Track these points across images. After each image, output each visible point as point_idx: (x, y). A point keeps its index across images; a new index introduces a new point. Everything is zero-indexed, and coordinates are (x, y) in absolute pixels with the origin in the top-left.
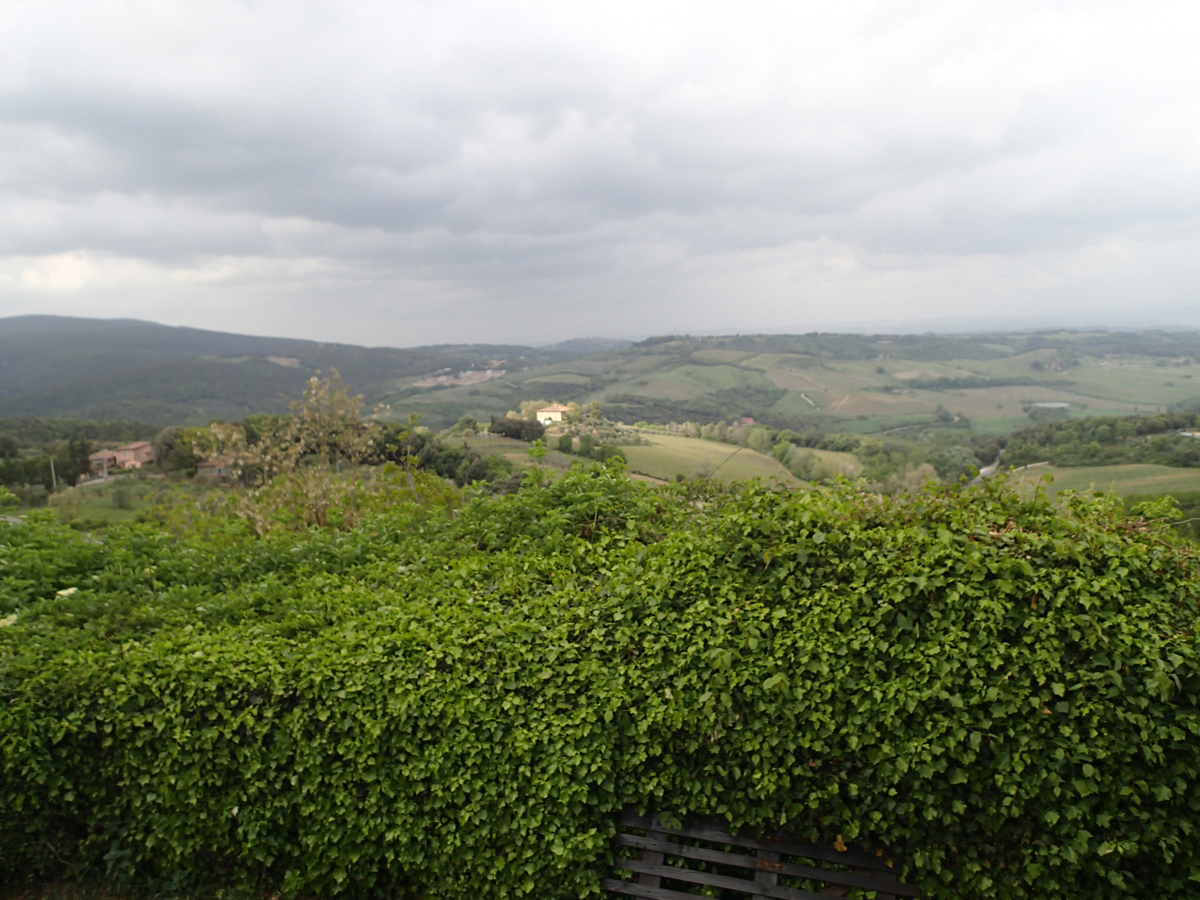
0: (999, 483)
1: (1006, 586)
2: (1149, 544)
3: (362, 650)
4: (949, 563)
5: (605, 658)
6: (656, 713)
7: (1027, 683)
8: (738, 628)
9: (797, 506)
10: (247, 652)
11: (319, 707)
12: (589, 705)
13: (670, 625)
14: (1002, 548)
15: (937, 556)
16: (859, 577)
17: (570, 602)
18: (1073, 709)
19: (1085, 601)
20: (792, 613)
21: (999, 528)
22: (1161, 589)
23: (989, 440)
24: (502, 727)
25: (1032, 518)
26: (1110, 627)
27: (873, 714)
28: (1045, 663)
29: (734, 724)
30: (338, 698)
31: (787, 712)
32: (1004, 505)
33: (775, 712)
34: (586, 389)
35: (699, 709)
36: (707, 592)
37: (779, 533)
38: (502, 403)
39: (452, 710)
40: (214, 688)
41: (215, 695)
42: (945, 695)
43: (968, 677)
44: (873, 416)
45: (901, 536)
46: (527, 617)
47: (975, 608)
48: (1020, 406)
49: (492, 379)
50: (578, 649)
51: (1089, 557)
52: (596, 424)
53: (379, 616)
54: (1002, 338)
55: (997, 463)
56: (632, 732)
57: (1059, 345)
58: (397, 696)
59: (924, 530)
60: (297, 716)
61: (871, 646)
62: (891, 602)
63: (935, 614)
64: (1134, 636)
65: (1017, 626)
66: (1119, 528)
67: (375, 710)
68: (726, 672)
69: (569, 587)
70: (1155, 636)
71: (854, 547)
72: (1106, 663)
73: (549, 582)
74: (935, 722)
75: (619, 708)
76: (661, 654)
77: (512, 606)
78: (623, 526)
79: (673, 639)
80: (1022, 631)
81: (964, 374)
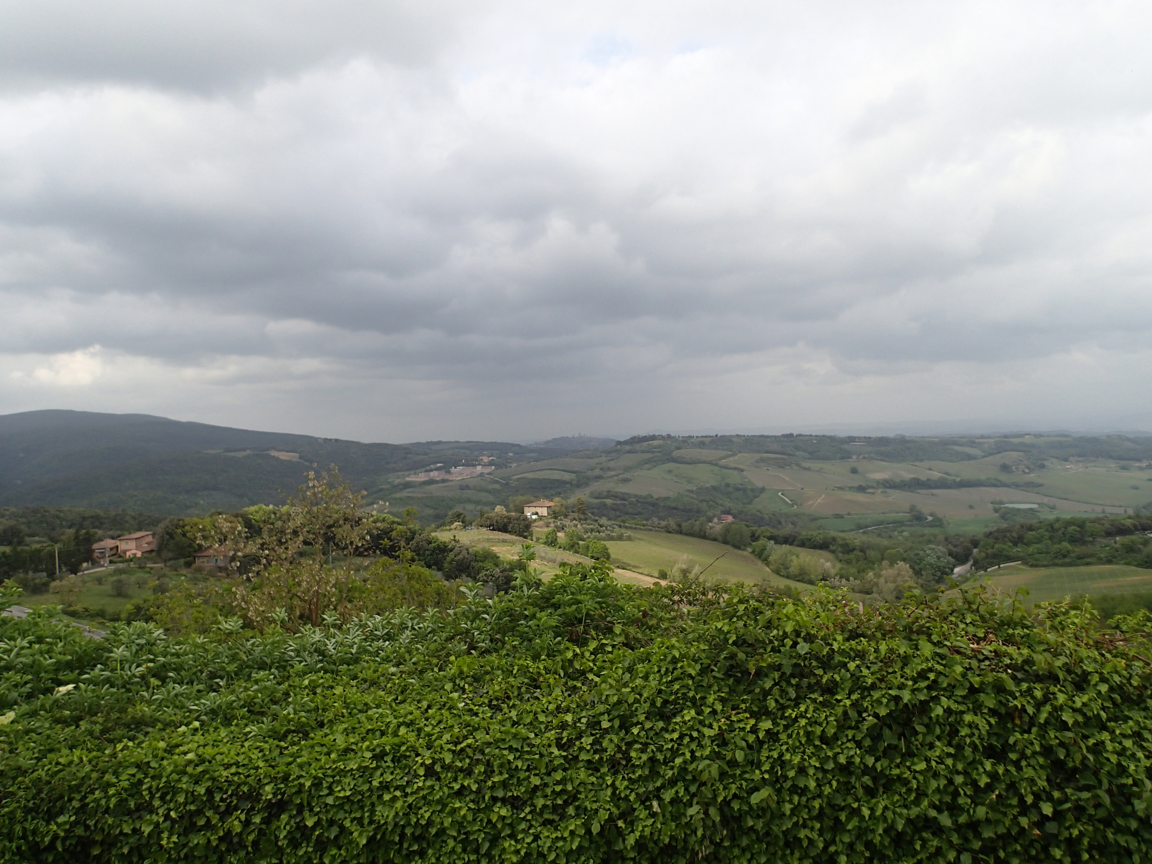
0: (976, 595)
1: (989, 701)
2: (1127, 659)
3: (351, 755)
4: (932, 676)
5: (593, 767)
6: (644, 827)
7: (1015, 801)
8: (724, 739)
9: (780, 616)
10: (238, 755)
11: (306, 814)
12: (577, 815)
13: (656, 734)
14: (983, 661)
15: (919, 668)
16: (843, 689)
17: (558, 707)
18: (1062, 829)
19: (1067, 717)
20: (778, 725)
21: (979, 640)
22: (1143, 706)
23: (962, 539)
24: (490, 837)
25: (1010, 631)
26: (1094, 744)
27: (861, 832)
28: (1032, 781)
29: (722, 840)
30: (327, 805)
31: (775, 828)
32: (982, 617)
33: (762, 828)
34: (571, 485)
35: (686, 823)
36: (693, 700)
37: (763, 642)
38: (491, 498)
39: (438, 820)
40: (203, 791)
41: (205, 799)
42: (933, 813)
43: (956, 794)
44: (849, 514)
45: (883, 647)
46: (514, 724)
47: (959, 723)
48: (990, 506)
49: (482, 475)
50: (565, 758)
51: (1069, 671)
52: (580, 519)
53: (370, 719)
54: (972, 442)
55: (971, 563)
56: (619, 846)
57: (1025, 448)
58: (384, 803)
59: (905, 642)
60: (284, 822)
61: (858, 760)
62: (876, 716)
63: (920, 728)
64: (1119, 754)
65: (1002, 741)
66: (1097, 642)
67: (362, 818)
68: (712, 785)
69: (557, 692)
70: (1140, 755)
71: (838, 658)
72: (1092, 782)
73: (537, 687)
74: (924, 842)
75: (606, 821)
76: (648, 765)
77: (501, 710)
78: (609, 630)
79: (660, 749)
80: (1007, 748)
81: (936, 475)
